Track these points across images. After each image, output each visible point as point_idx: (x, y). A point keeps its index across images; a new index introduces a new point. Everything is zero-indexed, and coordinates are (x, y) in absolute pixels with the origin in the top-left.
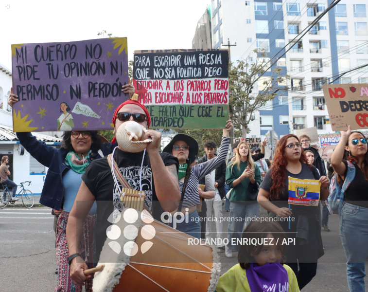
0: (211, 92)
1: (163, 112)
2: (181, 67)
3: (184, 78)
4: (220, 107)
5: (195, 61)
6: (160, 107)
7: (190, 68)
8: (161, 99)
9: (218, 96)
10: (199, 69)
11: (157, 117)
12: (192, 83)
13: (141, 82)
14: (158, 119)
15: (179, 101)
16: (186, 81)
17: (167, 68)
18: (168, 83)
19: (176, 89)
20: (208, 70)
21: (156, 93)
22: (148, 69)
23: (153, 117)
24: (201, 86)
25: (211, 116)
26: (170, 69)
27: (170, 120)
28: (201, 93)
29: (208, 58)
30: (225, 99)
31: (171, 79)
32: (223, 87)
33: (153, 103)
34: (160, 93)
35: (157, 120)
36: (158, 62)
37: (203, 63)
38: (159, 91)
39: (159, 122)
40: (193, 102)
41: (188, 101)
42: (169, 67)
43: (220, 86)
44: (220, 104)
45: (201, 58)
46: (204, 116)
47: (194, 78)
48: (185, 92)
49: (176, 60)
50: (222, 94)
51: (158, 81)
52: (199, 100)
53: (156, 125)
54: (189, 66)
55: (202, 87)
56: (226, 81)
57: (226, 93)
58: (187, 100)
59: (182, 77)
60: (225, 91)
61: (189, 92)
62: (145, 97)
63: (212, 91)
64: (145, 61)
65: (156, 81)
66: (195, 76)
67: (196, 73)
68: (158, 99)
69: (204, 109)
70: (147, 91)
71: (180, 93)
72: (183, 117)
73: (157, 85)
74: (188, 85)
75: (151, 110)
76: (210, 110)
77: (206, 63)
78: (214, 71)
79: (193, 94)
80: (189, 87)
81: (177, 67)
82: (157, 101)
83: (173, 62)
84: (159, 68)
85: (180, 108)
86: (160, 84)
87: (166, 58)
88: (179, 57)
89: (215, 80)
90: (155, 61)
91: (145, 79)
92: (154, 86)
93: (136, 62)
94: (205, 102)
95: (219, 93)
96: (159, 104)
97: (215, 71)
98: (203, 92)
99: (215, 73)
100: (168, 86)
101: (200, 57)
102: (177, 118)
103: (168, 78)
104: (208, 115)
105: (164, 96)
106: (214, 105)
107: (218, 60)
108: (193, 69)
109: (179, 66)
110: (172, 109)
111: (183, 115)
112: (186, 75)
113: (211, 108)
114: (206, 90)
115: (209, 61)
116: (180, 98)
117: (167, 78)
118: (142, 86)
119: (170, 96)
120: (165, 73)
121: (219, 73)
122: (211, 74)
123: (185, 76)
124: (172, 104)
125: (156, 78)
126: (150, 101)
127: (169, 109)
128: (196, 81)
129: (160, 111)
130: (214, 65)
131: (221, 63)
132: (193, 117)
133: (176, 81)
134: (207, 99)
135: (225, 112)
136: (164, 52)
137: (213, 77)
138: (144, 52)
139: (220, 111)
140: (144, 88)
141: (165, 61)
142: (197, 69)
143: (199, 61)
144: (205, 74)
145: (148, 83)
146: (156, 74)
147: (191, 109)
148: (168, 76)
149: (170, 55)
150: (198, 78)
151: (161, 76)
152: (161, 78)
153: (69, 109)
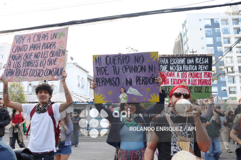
2: (185, 65)
3: (187, 71)
4: (207, 87)
5: (193, 61)
7: (190, 65)
9: (206, 81)
10: (196, 66)
12: (191, 74)
13: (163, 73)
16: (188, 73)
17: (177, 65)
18: (178, 73)
19: (182, 77)
20: (200, 67)
21: (172, 79)
22: (167, 66)
24: (196, 76)
25: (202, 92)
28: (196, 79)
29: (201, 60)
30: (210, 83)
31: (179, 71)
32: (209, 76)
33: (170, 84)
34: (174, 79)
36: (172, 62)
37: (198, 63)
38: (173, 78)
40: (192, 84)
41: (189, 84)
42: (178, 65)
43: (207, 75)
44: (207, 85)
45: (197, 60)
46: (198, 92)
47: (192, 71)
48: (187, 78)
49: (183, 61)
50: (208, 80)
51: (173, 72)
52: (195, 83)
54: (190, 64)
55: (197, 76)
56: (210, 73)
57: (210, 80)
58: (189, 83)
59: (186, 70)
60: (210, 78)
61: (190, 78)
62: (166, 81)
63: (203, 78)
64: (165, 61)
66: (193, 70)
67: (194, 68)
68: (173, 82)
69: (198, 88)
70: (166, 78)
71: (185, 79)
73: (172, 75)
74: (189, 75)
75: (169, 89)
76: (201, 89)
78: (204, 67)
79: (192, 80)
80: (190, 76)
81: (183, 65)
82: (172, 84)
83: (181, 62)
84: (173, 65)
86: (174, 74)
87: (177, 59)
88: (184, 59)
89: (204, 72)
90: (171, 61)
91: (165, 71)
92: (170, 75)
93: (160, 61)
94: (198, 84)
96: (173, 85)
97: (205, 67)
98: (197, 79)
99: (204, 68)
100: (178, 75)
101: (196, 59)
103: (178, 71)
104: (200, 91)
105: (176, 81)
106: (204, 86)
107: (206, 61)
108: (192, 66)
109: (184, 64)
112: (188, 69)
113: (202, 88)
114: (199, 78)
115: (201, 62)
117: (177, 71)
118: (163, 75)
119: (179, 81)
120: (176, 68)
121: (207, 69)
122: (202, 69)
123: (188, 70)
125: (171, 71)
126: (168, 83)
128: (194, 73)
130: (204, 64)
131: (208, 63)
132: (192, 92)
133: (182, 72)
134: (200, 83)
135: (209, 90)
136: (175, 56)
137: (203, 70)
138: (164, 56)
139: (207, 89)
140: (165, 76)
141: (176, 62)
142: (195, 66)
143: (195, 62)
144: (199, 69)
145: (167, 73)
146: (171, 68)
147: (191, 88)
148: (178, 69)
149: (179, 58)
150: (195, 71)
151: (174, 69)
152: (174, 70)
153: (125, 91)
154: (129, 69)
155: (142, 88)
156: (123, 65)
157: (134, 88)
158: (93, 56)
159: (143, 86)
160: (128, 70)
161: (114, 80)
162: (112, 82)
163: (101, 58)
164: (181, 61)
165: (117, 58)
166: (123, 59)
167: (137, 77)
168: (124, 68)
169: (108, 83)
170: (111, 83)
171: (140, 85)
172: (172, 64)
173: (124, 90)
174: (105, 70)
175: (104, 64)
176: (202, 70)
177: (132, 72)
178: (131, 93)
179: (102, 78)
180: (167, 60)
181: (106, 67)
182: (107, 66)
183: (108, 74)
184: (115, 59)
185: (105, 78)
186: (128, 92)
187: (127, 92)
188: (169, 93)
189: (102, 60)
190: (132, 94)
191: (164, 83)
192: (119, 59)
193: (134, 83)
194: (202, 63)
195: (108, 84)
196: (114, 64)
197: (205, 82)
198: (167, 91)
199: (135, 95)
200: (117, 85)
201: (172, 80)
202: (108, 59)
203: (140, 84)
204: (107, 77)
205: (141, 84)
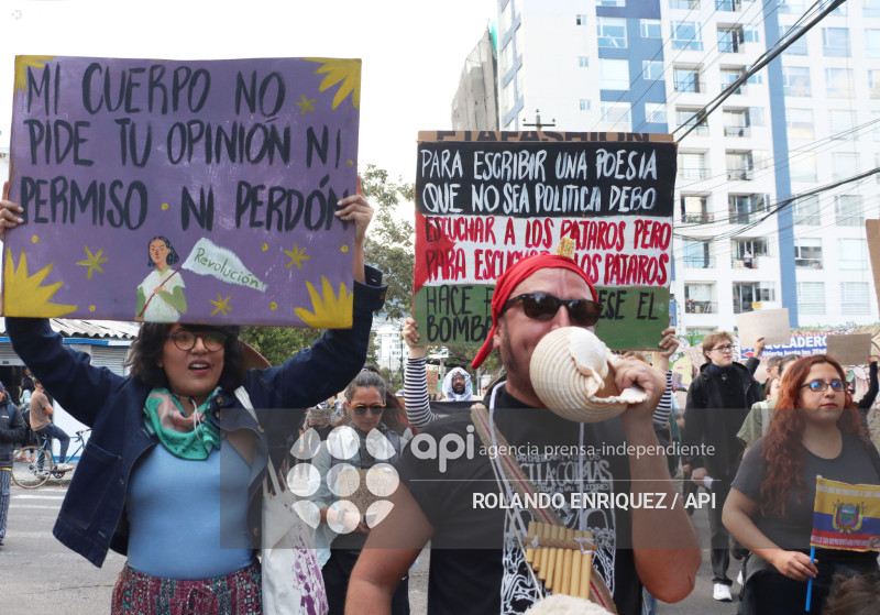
0: (623, 252)
2: (545, 184)
3: (553, 214)
4: (646, 295)
5: (584, 167)
6: (488, 288)
7: (571, 187)
8: (491, 268)
9: (642, 266)
10: (595, 189)
11: (480, 317)
12: (574, 228)
13: (437, 220)
14: (483, 322)
16: (558, 222)
17: (507, 185)
18: (510, 225)
19: (530, 242)
21: (478, 252)
22: (457, 186)
23: (470, 316)
24: (598, 237)
25: (622, 317)
26: (517, 186)
28: (597, 256)
29: (620, 162)
30: (660, 273)
31: (518, 215)
32: (657, 241)
33: (470, 279)
34: (489, 252)
35: (478, 325)
36: (483, 168)
37: (607, 175)
38: (484, 246)
42: (512, 182)
43: (648, 237)
44: (647, 284)
45: (602, 160)
47: (579, 213)
49: (534, 164)
50: (654, 258)
51: (484, 218)
52: (592, 272)
53: (476, 337)
54: (569, 181)
55: (601, 240)
56: (666, 225)
57: (664, 258)
59: (547, 209)
60: (662, 252)
62: (449, 263)
63: (628, 250)
64: (450, 164)
65: (479, 219)
66: (582, 208)
67: (587, 202)
68: (483, 267)
69: (604, 297)
70: (453, 244)
73: (481, 231)
74: (563, 233)
75: (464, 298)
76: (619, 301)
77: (614, 174)
78: (634, 198)
80: (567, 236)
81: (535, 182)
82: (481, 274)
83: (524, 168)
84: (487, 184)
86: (489, 226)
87: (507, 156)
88: (542, 156)
89: (637, 222)
90: (477, 163)
91: (448, 212)
92: (473, 232)
93: (425, 165)
94: (606, 280)
95: (646, 257)
96: (484, 282)
97: (639, 196)
98: (603, 253)
99: (637, 202)
100: (510, 234)
101: (599, 157)
103: (512, 213)
104: (613, 314)
105: (498, 261)
106: (632, 289)
107: (648, 169)
108: (579, 190)
109: (540, 180)
112: (560, 205)
113: (622, 297)
114: (610, 247)
115: (623, 169)
117: (507, 212)
118: (439, 232)
120: (503, 198)
121: (648, 203)
122: (627, 204)
123: (556, 209)
125: (477, 212)
126: (460, 273)
128: (586, 224)
129: (487, 301)
130: (636, 182)
131: (654, 176)
133: (532, 220)
134: (613, 272)
135: (659, 307)
136: (499, 139)
137: (631, 213)
138: (446, 139)
139: (647, 305)
140: (446, 238)
141: (503, 166)
142: (591, 191)
143: (595, 168)
144: (612, 206)
145: (457, 224)
146: (478, 200)
148: (511, 207)
149: (516, 149)
150: (592, 213)
151: (491, 206)
152: (491, 210)
153: (174, 260)
154: (203, 140)
155: (265, 248)
156: (172, 118)
157: (220, 243)
158: (18, 59)
159: (268, 238)
160: (200, 147)
161: (121, 194)
162: (109, 205)
163: (62, 72)
164: (525, 163)
165: (143, 79)
166: (176, 89)
167: (241, 183)
168: (177, 135)
169: (83, 209)
170: (99, 212)
171: (256, 229)
172: (483, 180)
173: (167, 251)
174: (75, 141)
175: (70, 105)
176: (627, 209)
177: (218, 160)
178: (202, 270)
179: (54, 181)
180: (457, 156)
181: (79, 124)
182: (86, 117)
183: (89, 163)
184: (131, 84)
185: (73, 182)
186: (188, 265)
187: (184, 266)
188: (466, 319)
189: (63, 83)
190: (210, 277)
191: (440, 269)
192: (153, 84)
193: (225, 220)
194: (629, 178)
195: (84, 217)
196: (128, 110)
197: (639, 267)
198: (458, 308)
199: (228, 280)
200: (134, 221)
201: (482, 257)
202: (97, 80)
203: (254, 224)
204: (82, 178)
205: (260, 224)
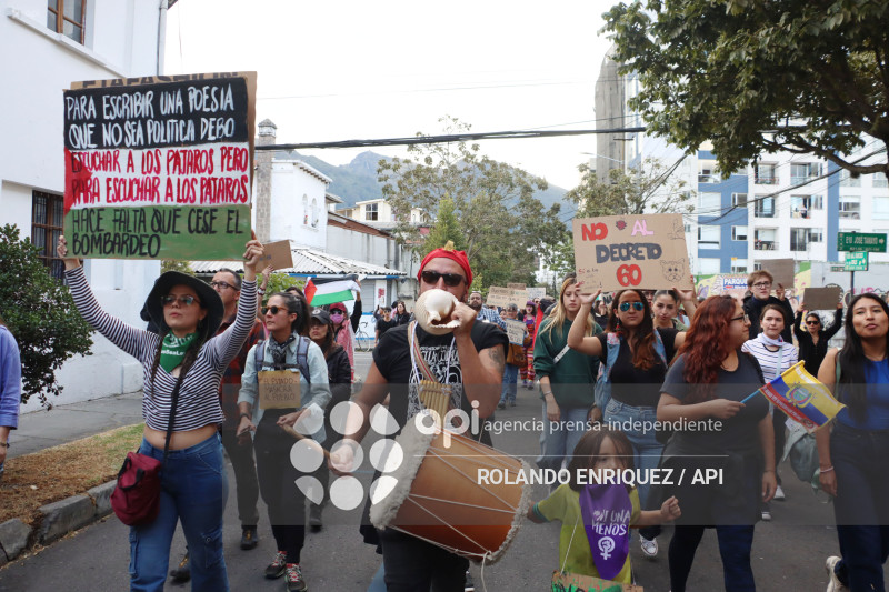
0: (214, 175)
1: (121, 222)
2: (154, 120)
3: (161, 145)
4: (233, 212)
5: (180, 104)
6: (116, 210)
7: (173, 121)
8: (118, 193)
9: (228, 186)
10: (190, 122)
11: (109, 234)
12: (176, 156)
13: (79, 154)
14: (112, 239)
15: (152, 199)
16: (164, 151)
17: (128, 122)
18: (130, 157)
19: (145, 170)
20: (207, 125)
21: (109, 180)
22: (92, 125)
23: (103, 233)
24: (194, 164)
25: (214, 232)
26: (134, 123)
27: (135, 240)
28: (194, 179)
29: (206, 97)
30: (242, 192)
31: (136, 148)
32: (238, 165)
33: (103, 203)
34: (116, 179)
35: (109, 241)
36: (110, 109)
37: (198, 109)
38: (113, 175)
39: (114, 244)
40: (179, 200)
41: (169, 198)
42: (131, 120)
43: (231, 161)
44: (232, 203)
45: (192, 96)
46: (199, 232)
47: (179, 144)
48: (163, 176)
49: (144, 104)
50: (237, 180)
51: (112, 151)
52: (191, 194)
53: (107, 250)
54: (171, 116)
55: (196, 166)
56: (244, 149)
57: (244, 178)
58: (167, 195)
59: (156, 141)
60: (243, 174)
61: (171, 176)
62: (88, 189)
63: (217, 173)
64: (87, 107)
65: (108, 152)
66: (182, 139)
67: (185, 133)
69: (201, 215)
70: (91, 174)
71: (155, 178)
72: (159, 233)
73: (110, 162)
74: (169, 161)
75: (99, 219)
76: (212, 218)
77: (202, 108)
78: (218, 127)
79: (179, 180)
80: (171, 164)
81: (146, 118)
82: (110, 199)
83: (138, 107)
84: (113, 122)
85: (152, 213)
86: (116, 158)
87: (126, 98)
88: (150, 96)
89: (222, 149)
90: (105, 106)
91: (87, 148)
92: (106, 163)
93: (70, 109)
94: (202, 200)
95: (230, 179)
96: (113, 205)
97: (222, 126)
98: (198, 176)
99: (221, 131)
100: (131, 165)
101: (190, 94)
102: (146, 236)
103: (131, 146)
104: (208, 229)
105: (122, 186)
106: (222, 207)
107: (227, 102)
108: (178, 123)
109: (150, 117)
110: (138, 214)
111: (159, 229)
112: (165, 138)
113: (215, 214)
114: (203, 171)
115: (209, 102)
116: (152, 191)
117: (128, 145)
118: (81, 164)
119: (135, 187)
120: (125, 134)
121: (229, 132)
122: (214, 134)
123: (163, 141)
124: (139, 204)
125: (107, 147)
126: (96, 198)
127: (132, 214)
128: (184, 152)
129: (115, 221)
130: (219, 113)
131: (232, 108)
132: (178, 232)
133: (146, 151)
134: (207, 193)
135: (242, 222)
136: (125, 84)
137: (217, 141)
139: (234, 221)
140: (86, 168)
141: (124, 107)
142: (187, 124)
143: (188, 103)
144: (203, 135)
145: (93, 157)
146: (108, 136)
147: (176, 216)
148: (131, 141)
149: (131, 91)
150: (188, 143)
151: (117, 140)
152: (116, 144)
172: (110, 120)
176: (213, 138)
188: (100, 236)
191: (82, 195)
197: (226, 188)
198: (94, 228)
